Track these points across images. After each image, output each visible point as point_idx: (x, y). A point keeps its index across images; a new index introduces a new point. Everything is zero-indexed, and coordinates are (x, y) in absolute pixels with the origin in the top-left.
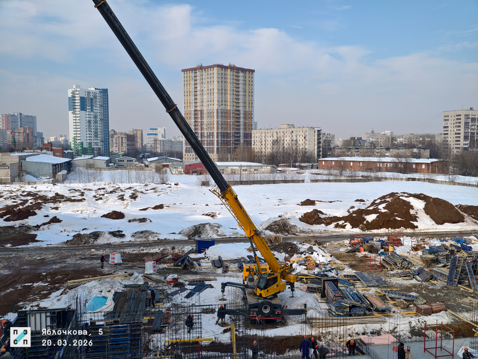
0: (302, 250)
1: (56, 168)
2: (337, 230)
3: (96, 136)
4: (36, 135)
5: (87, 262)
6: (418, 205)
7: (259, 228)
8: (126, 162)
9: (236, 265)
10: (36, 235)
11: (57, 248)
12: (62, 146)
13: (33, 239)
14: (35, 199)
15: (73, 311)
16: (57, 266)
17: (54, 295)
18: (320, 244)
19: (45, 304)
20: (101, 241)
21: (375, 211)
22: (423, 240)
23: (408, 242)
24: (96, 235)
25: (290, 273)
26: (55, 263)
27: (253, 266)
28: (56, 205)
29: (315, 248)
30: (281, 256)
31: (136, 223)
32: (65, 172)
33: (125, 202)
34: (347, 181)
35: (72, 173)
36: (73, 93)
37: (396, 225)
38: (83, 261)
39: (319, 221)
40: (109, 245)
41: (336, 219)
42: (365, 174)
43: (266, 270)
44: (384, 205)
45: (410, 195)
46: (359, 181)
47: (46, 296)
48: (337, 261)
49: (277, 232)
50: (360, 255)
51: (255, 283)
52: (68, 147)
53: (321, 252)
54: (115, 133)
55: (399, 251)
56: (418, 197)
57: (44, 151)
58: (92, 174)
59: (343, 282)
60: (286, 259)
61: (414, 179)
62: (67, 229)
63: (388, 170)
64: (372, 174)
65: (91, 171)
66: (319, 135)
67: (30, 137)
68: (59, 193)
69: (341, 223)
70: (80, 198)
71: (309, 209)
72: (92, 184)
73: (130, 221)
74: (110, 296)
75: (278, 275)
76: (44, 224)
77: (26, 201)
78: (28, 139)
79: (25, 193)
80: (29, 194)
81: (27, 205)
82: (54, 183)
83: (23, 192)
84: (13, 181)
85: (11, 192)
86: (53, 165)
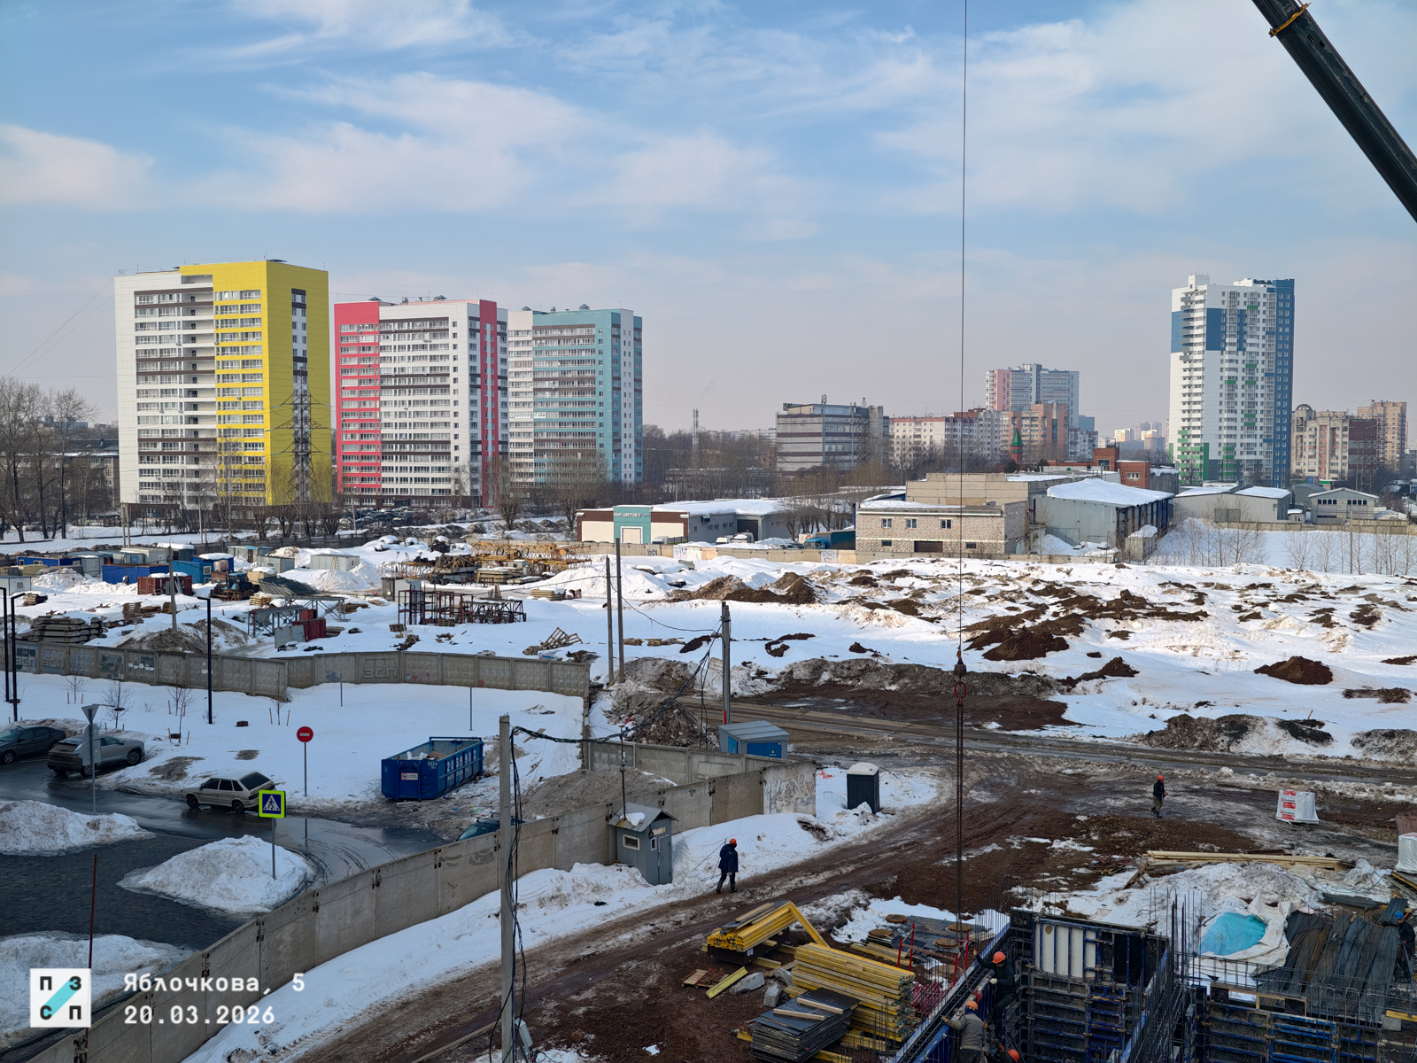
1: (1128, 518)
3: (1251, 426)
4: (1075, 424)
5: (1207, 804)
8: (1342, 505)
10: (1064, 707)
11: (1119, 750)
12: (1146, 455)
13: (1055, 714)
14: (1067, 604)
15: (1164, 943)
16: (1120, 803)
17: (1107, 883)
19: (1081, 903)
20: (1251, 746)
24: (1238, 726)
26: (1112, 791)
28: (1122, 626)
31: (1372, 703)
32: (1150, 530)
33: (1336, 632)
35: (1171, 534)
36: (1187, 299)
38: (1195, 799)
40: (1276, 762)
47: (1085, 883)
52: (1163, 459)
54: (1311, 414)
57: (1096, 470)
58: (1232, 540)
62: (1151, 697)
65: (1228, 531)
67: (1061, 431)
68: (1135, 591)
70: (1194, 609)
72: (1230, 569)
73: (1349, 694)
74: (1277, 920)
76: (1088, 677)
77: (1043, 608)
78: (1054, 436)
79: (1041, 587)
80: (1051, 589)
81: (1043, 618)
82: (1119, 562)
83: (1036, 582)
84: (1010, 551)
85: (1005, 580)
86: (1118, 510)
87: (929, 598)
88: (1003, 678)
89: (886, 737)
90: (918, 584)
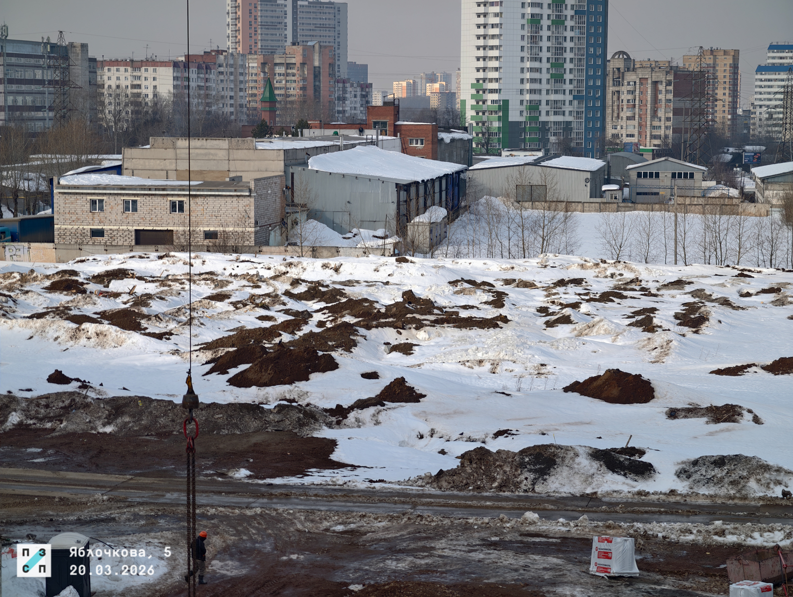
1: (410, 197)
3: (558, 78)
4: (343, 73)
5: (508, 559)
8: (665, 179)
10: (332, 444)
11: (403, 497)
12: (432, 115)
13: (322, 454)
14: (335, 311)
16: (403, 565)
20: (560, 483)
24: (544, 459)
26: (393, 549)
28: (405, 337)
31: (699, 424)
32: (439, 213)
33: (659, 338)
35: (464, 217)
38: (494, 554)
40: (590, 502)
52: (453, 120)
54: (630, 65)
57: (371, 134)
58: (537, 225)
62: (441, 427)
65: (532, 213)
67: (325, 82)
68: (420, 292)
70: (490, 313)
72: (534, 262)
73: (673, 414)
76: (362, 404)
77: (305, 316)
78: (317, 89)
79: (302, 289)
80: (315, 291)
81: (306, 329)
82: (400, 255)
83: (296, 282)
84: (261, 243)
85: (255, 281)
86: (399, 187)
87: (156, 307)
88: (254, 409)
89: (98, 496)
90: (142, 288)
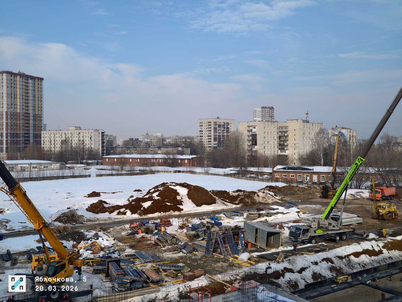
0: (88, 237)
2: (119, 216)
6: (183, 192)
7: (48, 220)
9: (26, 257)
18: (104, 230)
21: (150, 199)
22: (187, 220)
23: (176, 222)
25: (77, 258)
27: (42, 256)
29: (101, 234)
30: (69, 244)
34: (127, 174)
37: (166, 209)
39: (104, 210)
41: (118, 207)
42: (142, 168)
43: (55, 258)
44: (157, 193)
45: (177, 184)
46: (137, 174)
48: (120, 244)
49: (65, 222)
50: (139, 236)
51: (44, 271)
53: (105, 237)
55: (169, 230)
56: (183, 185)
59: (125, 261)
60: (74, 246)
61: (179, 172)
63: (160, 165)
64: (148, 169)
66: (103, 136)
69: (122, 210)
71: (95, 200)
75: (66, 261)
